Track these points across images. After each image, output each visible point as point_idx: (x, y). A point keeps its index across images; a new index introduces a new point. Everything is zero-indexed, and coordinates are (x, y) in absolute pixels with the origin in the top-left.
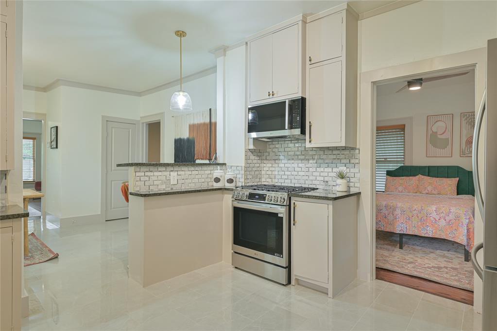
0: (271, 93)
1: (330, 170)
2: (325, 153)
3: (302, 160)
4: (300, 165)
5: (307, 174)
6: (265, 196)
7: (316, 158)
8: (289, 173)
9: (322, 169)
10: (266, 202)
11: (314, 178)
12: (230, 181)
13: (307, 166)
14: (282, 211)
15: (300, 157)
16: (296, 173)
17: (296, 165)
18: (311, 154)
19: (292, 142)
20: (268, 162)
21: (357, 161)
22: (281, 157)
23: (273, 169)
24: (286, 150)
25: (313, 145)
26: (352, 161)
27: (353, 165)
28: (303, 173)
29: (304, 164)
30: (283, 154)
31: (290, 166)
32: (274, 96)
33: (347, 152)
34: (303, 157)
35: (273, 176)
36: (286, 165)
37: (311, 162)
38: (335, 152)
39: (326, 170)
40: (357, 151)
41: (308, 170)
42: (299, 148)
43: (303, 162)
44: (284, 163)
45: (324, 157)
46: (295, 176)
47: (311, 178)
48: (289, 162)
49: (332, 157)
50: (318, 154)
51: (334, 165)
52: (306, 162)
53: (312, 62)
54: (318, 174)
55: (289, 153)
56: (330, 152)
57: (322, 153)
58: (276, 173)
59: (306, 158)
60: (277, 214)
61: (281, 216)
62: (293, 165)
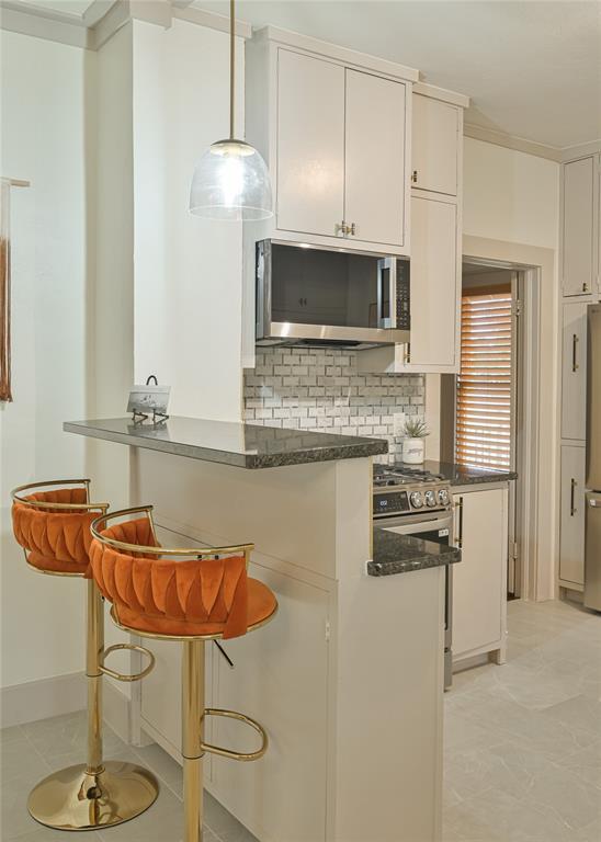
1: (376, 420)
2: (368, 384)
3: (318, 398)
4: (314, 412)
9: (361, 420)
13: (329, 414)
15: (312, 392)
18: (337, 383)
21: (421, 400)
22: (264, 392)
24: (276, 373)
26: (414, 401)
27: (415, 408)
29: (322, 410)
34: (320, 391)
36: (278, 413)
37: (337, 403)
39: (370, 420)
40: (421, 380)
41: (330, 424)
42: (312, 368)
43: (320, 403)
45: (365, 391)
49: (380, 391)
50: (353, 384)
51: (384, 409)
52: (328, 403)
55: (287, 381)
57: (360, 382)
59: (328, 394)
60: (437, 532)
61: (444, 534)
62: (295, 413)
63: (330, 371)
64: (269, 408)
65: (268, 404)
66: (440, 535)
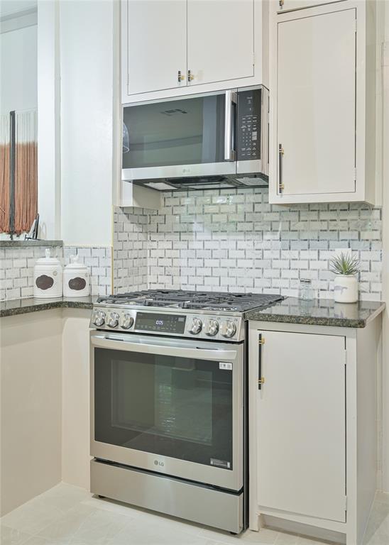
0: (184, 74)
1: (314, 254)
2: (302, 218)
3: (246, 232)
4: (242, 245)
5: (259, 264)
6: (181, 320)
7: (280, 229)
8: (215, 263)
9: (295, 254)
10: (186, 334)
11: (276, 273)
12: (78, 284)
13: (258, 246)
14: (225, 356)
15: (240, 227)
16: (231, 263)
17: (232, 245)
19: (222, 191)
20: (162, 237)
21: (376, 235)
22: (195, 227)
23: (175, 253)
24: (206, 211)
25: (286, 199)
26: (365, 235)
27: (367, 244)
28: (249, 264)
29: (251, 243)
30: (199, 218)
31: (217, 247)
32: (193, 82)
33: (352, 216)
34: (248, 227)
35: (174, 271)
36: (208, 245)
37: (267, 236)
38: (324, 216)
39: (305, 255)
40: (377, 212)
41: (259, 257)
42: (240, 207)
43: (249, 237)
44: (201, 239)
45: (300, 226)
46: (230, 270)
47: (268, 273)
48: (214, 238)
49: (318, 226)
50: (285, 219)
51: (323, 244)
52: (257, 237)
53: (285, 9)
54: (285, 264)
55: (216, 218)
56: (314, 216)
57: (294, 217)
58: (183, 262)
59: (257, 228)
60: (217, 363)
61: (226, 368)
62: (224, 245)
63: (258, 208)
64: (200, 241)
65: (199, 237)
66: (222, 367)
